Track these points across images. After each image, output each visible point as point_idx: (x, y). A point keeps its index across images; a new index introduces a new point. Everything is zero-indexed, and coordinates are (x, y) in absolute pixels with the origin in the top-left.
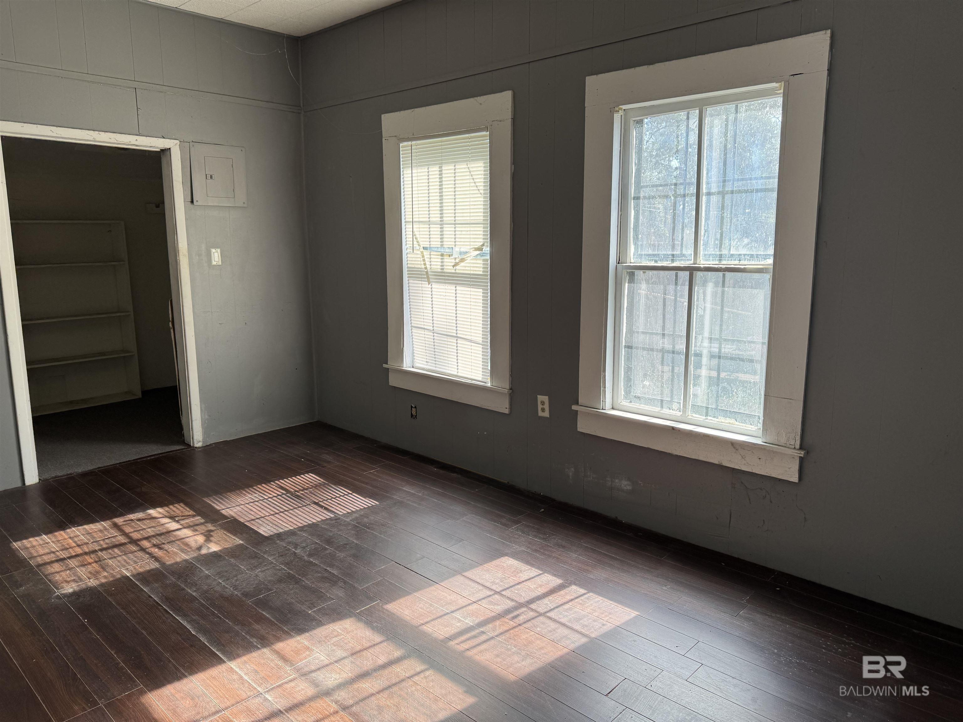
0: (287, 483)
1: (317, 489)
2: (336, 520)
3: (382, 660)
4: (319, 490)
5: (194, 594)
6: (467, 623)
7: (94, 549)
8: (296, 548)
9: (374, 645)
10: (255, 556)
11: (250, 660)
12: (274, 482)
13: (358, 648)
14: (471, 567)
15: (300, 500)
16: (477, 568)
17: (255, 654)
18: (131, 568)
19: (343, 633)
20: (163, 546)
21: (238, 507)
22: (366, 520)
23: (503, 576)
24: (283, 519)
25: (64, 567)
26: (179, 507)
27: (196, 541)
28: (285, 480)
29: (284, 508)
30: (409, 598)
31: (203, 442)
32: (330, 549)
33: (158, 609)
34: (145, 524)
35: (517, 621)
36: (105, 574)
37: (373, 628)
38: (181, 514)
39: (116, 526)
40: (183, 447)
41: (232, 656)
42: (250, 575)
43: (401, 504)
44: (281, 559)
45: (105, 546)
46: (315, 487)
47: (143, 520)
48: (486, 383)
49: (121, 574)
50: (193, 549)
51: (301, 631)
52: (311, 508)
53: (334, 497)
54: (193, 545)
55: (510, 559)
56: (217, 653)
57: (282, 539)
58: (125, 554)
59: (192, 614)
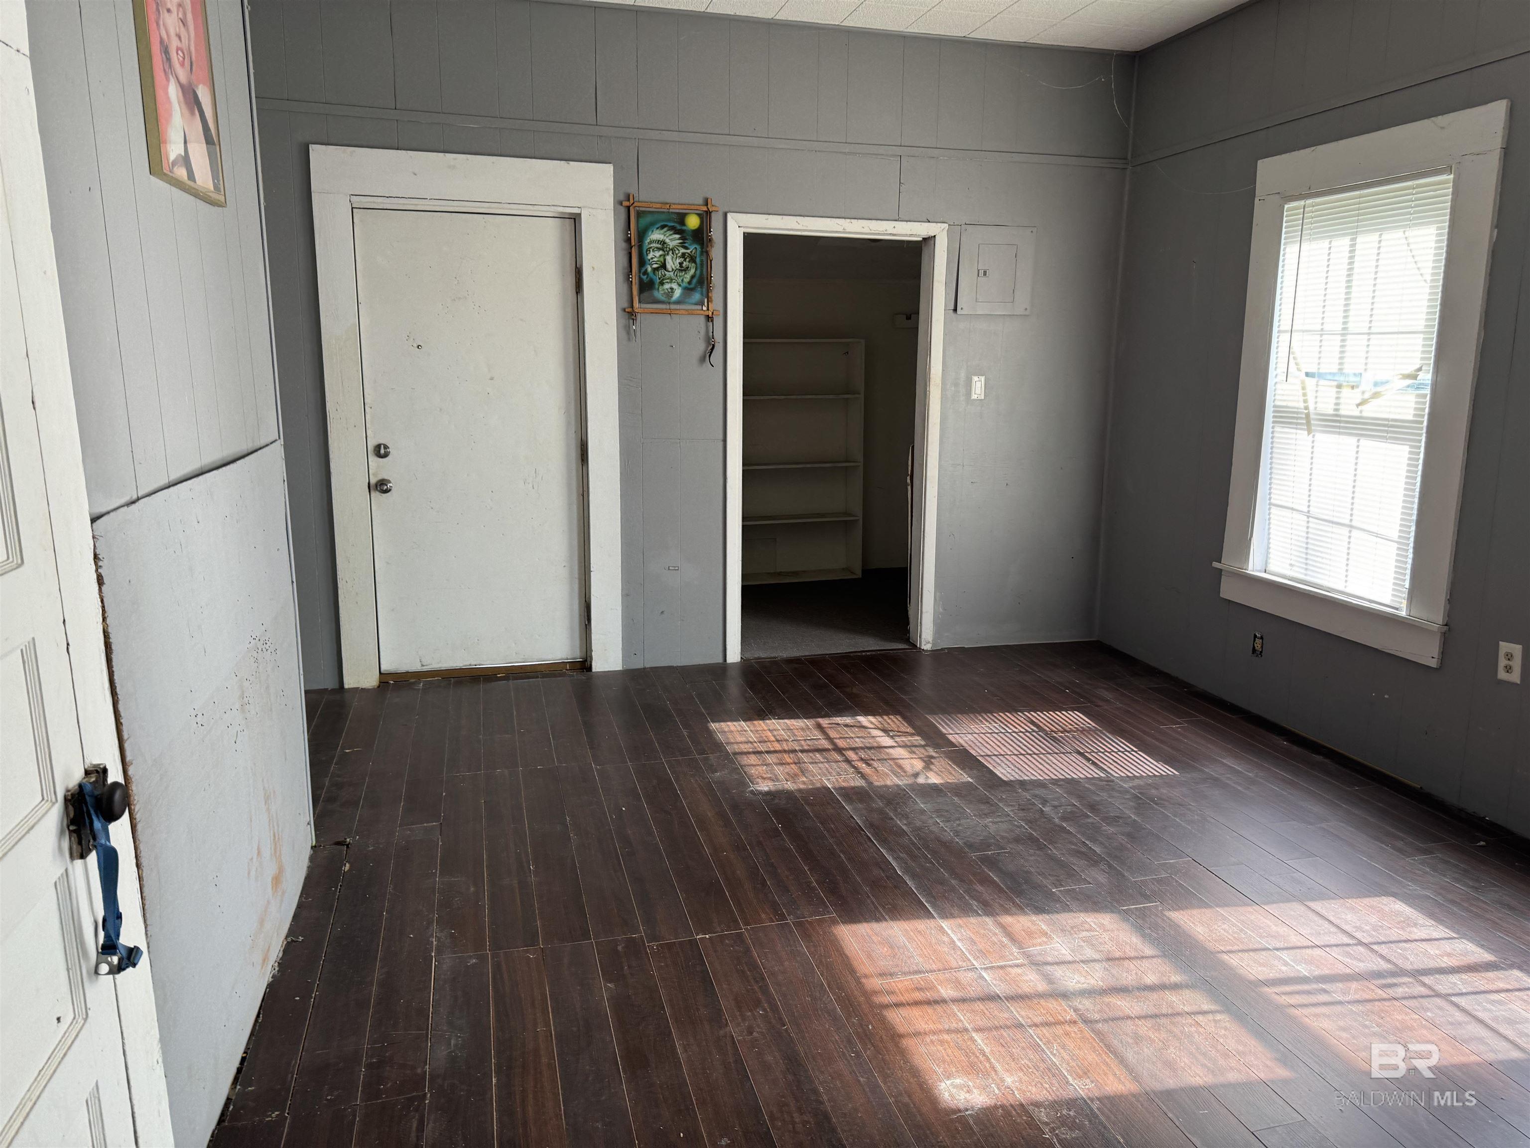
0: (1042, 717)
1: (1084, 734)
2: (1107, 781)
3: (1151, 979)
4: (1087, 737)
5: (904, 827)
6: (1298, 971)
7: (793, 749)
8: (1044, 804)
9: (1143, 957)
10: (986, 801)
11: (967, 926)
12: (1022, 712)
13: (1118, 954)
14: (1321, 897)
15: (1058, 744)
16: (1333, 901)
17: (973, 920)
18: (833, 779)
19: (1097, 929)
20: (872, 762)
21: (970, 735)
22: (1154, 791)
23: (1380, 924)
24: (1029, 763)
25: (761, 761)
26: (895, 720)
27: (912, 766)
28: (1038, 713)
29: (1033, 749)
30: (1208, 912)
31: (933, 644)
32: (1093, 818)
33: (860, 833)
34: (854, 733)
35: (1391, 992)
36: (804, 779)
37: (1143, 936)
38: (896, 729)
39: (819, 727)
40: (907, 647)
41: (945, 915)
42: (978, 823)
43: (1216, 782)
44: (1021, 814)
45: (806, 748)
46: (1081, 732)
47: (851, 726)
48: (1397, 609)
49: (821, 784)
50: (908, 774)
51: (1039, 910)
52: (1072, 758)
53: (1109, 750)
54: (908, 768)
55: (1398, 902)
56: (926, 904)
57: (1025, 789)
58: (828, 762)
59: (900, 851)
